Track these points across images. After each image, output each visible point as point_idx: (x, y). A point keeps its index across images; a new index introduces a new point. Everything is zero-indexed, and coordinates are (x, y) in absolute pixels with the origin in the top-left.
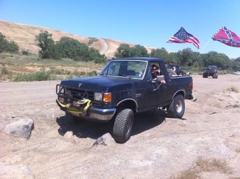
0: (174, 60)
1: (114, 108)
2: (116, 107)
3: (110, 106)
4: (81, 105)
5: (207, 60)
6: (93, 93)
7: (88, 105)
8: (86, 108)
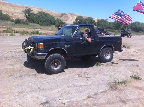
0: (112, 27)
1: (47, 52)
2: (48, 52)
3: (43, 51)
4: (28, 50)
5: (133, 27)
6: (35, 44)
7: (32, 50)
8: (31, 52)
